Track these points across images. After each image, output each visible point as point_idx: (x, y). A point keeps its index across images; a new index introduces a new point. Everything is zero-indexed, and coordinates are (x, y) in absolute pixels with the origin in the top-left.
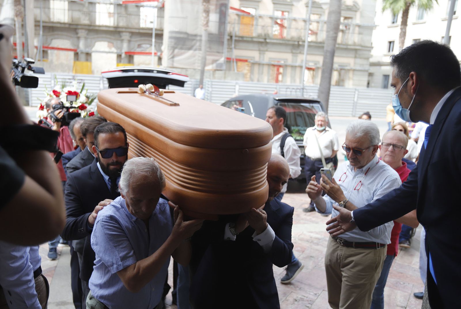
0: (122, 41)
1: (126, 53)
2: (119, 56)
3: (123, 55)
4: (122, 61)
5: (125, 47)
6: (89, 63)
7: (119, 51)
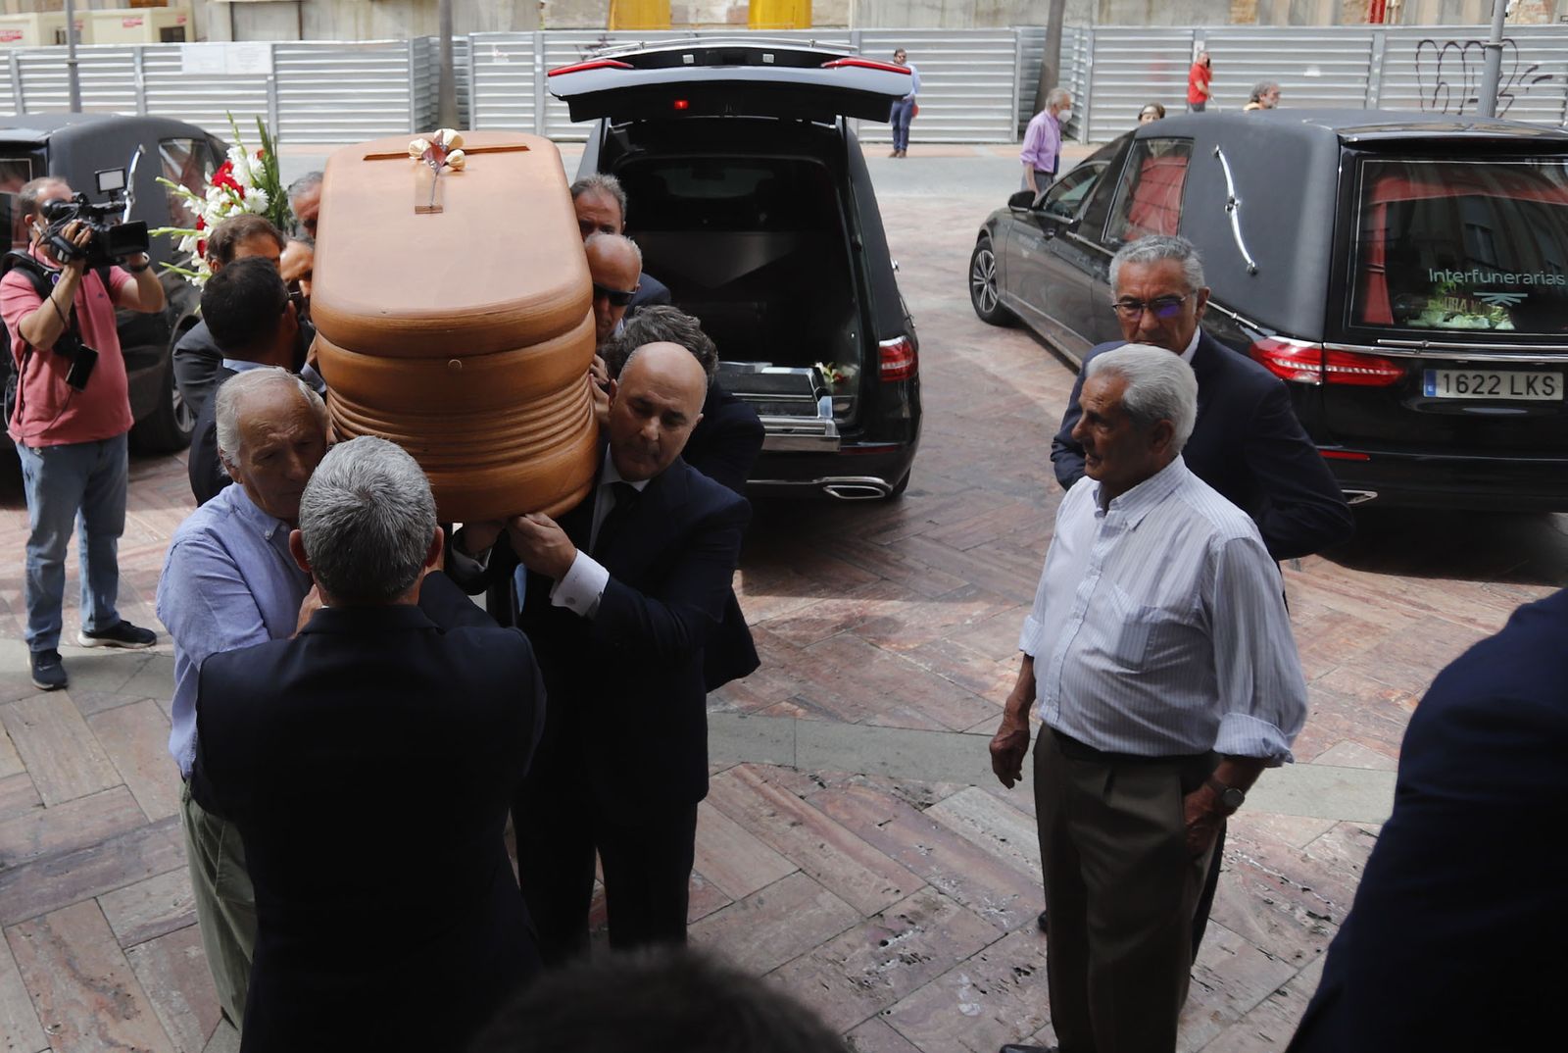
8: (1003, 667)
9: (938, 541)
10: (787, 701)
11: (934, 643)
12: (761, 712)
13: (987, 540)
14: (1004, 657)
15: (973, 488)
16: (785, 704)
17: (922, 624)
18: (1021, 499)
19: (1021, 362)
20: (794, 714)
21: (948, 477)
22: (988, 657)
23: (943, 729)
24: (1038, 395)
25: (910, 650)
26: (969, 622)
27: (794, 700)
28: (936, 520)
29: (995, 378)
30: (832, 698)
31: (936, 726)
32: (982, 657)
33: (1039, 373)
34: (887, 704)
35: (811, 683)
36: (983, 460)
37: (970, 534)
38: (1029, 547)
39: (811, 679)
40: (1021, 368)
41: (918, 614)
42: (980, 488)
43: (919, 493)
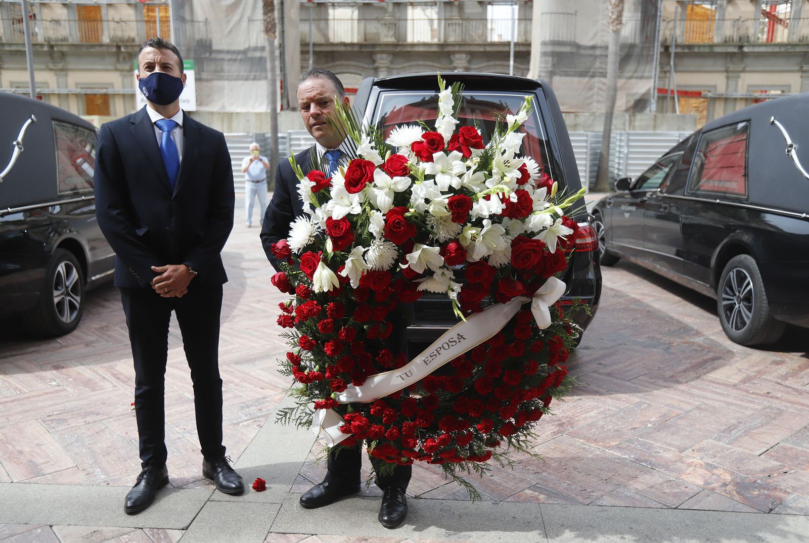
8: (688, 457)
9: (609, 374)
10: (529, 488)
11: (630, 441)
12: (510, 499)
13: (643, 373)
14: (685, 449)
15: (621, 345)
16: (527, 491)
17: (616, 428)
18: (655, 350)
19: (625, 282)
20: (537, 499)
21: (603, 339)
22: (674, 449)
23: (660, 506)
24: (642, 297)
25: (613, 446)
26: (650, 425)
27: (534, 488)
28: (604, 363)
29: (612, 290)
30: (565, 485)
31: (653, 504)
32: (669, 450)
33: (638, 287)
34: (609, 488)
35: (544, 474)
36: (622, 330)
37: (629, 371)
38: (672, 377)
39: (544, 471)
40: (626, 285)
41: (611, 421)
42: (625, 344)
43: (587, 348)
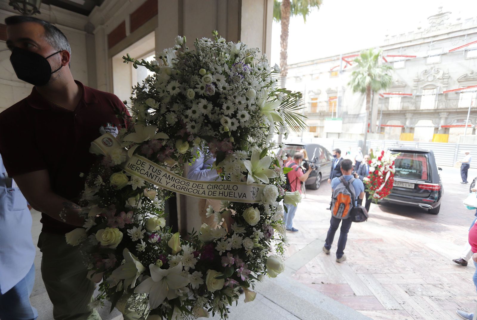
0: (440, 118)
1: (442, 126)
2: (436, 129)
3: (440, 128)
4: (438, 132)
5: (442, 123)
6: (411, 134)
7: (436, 126)
